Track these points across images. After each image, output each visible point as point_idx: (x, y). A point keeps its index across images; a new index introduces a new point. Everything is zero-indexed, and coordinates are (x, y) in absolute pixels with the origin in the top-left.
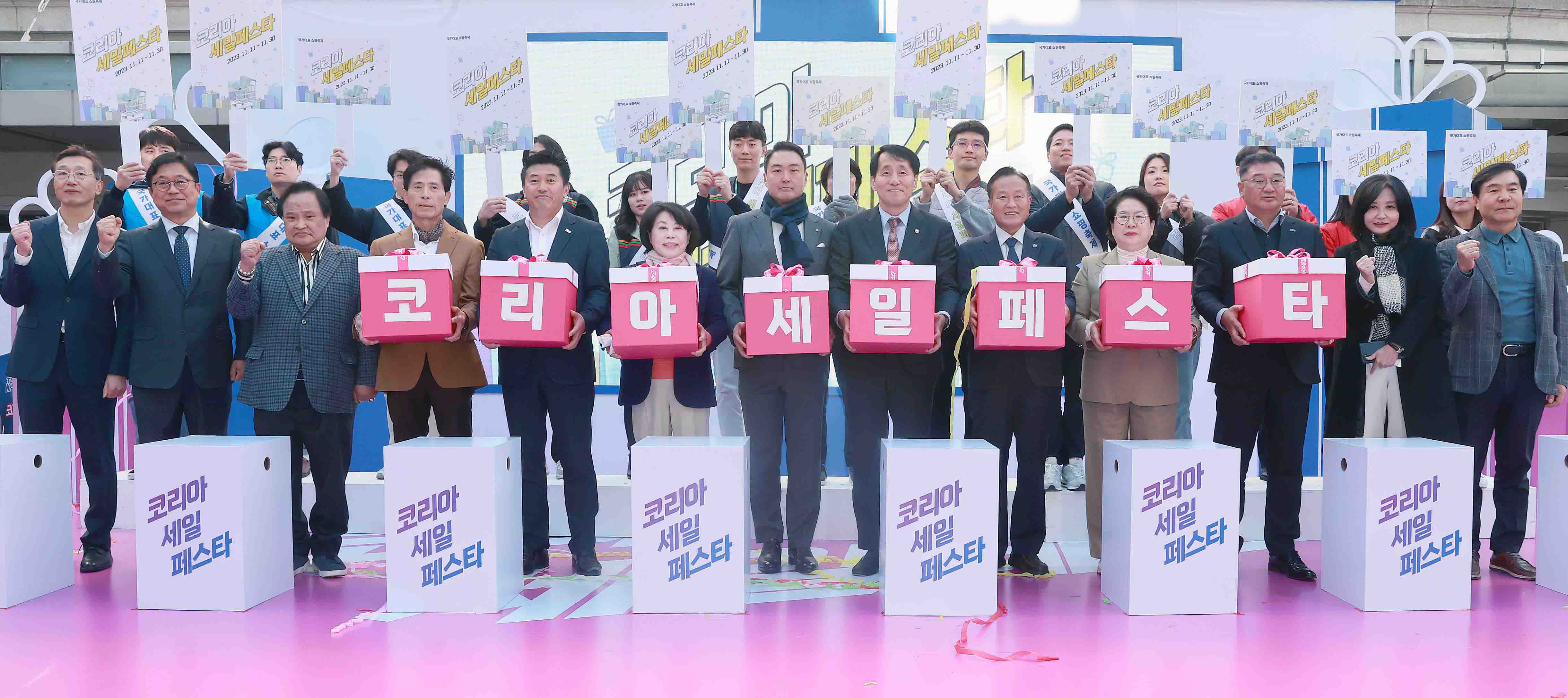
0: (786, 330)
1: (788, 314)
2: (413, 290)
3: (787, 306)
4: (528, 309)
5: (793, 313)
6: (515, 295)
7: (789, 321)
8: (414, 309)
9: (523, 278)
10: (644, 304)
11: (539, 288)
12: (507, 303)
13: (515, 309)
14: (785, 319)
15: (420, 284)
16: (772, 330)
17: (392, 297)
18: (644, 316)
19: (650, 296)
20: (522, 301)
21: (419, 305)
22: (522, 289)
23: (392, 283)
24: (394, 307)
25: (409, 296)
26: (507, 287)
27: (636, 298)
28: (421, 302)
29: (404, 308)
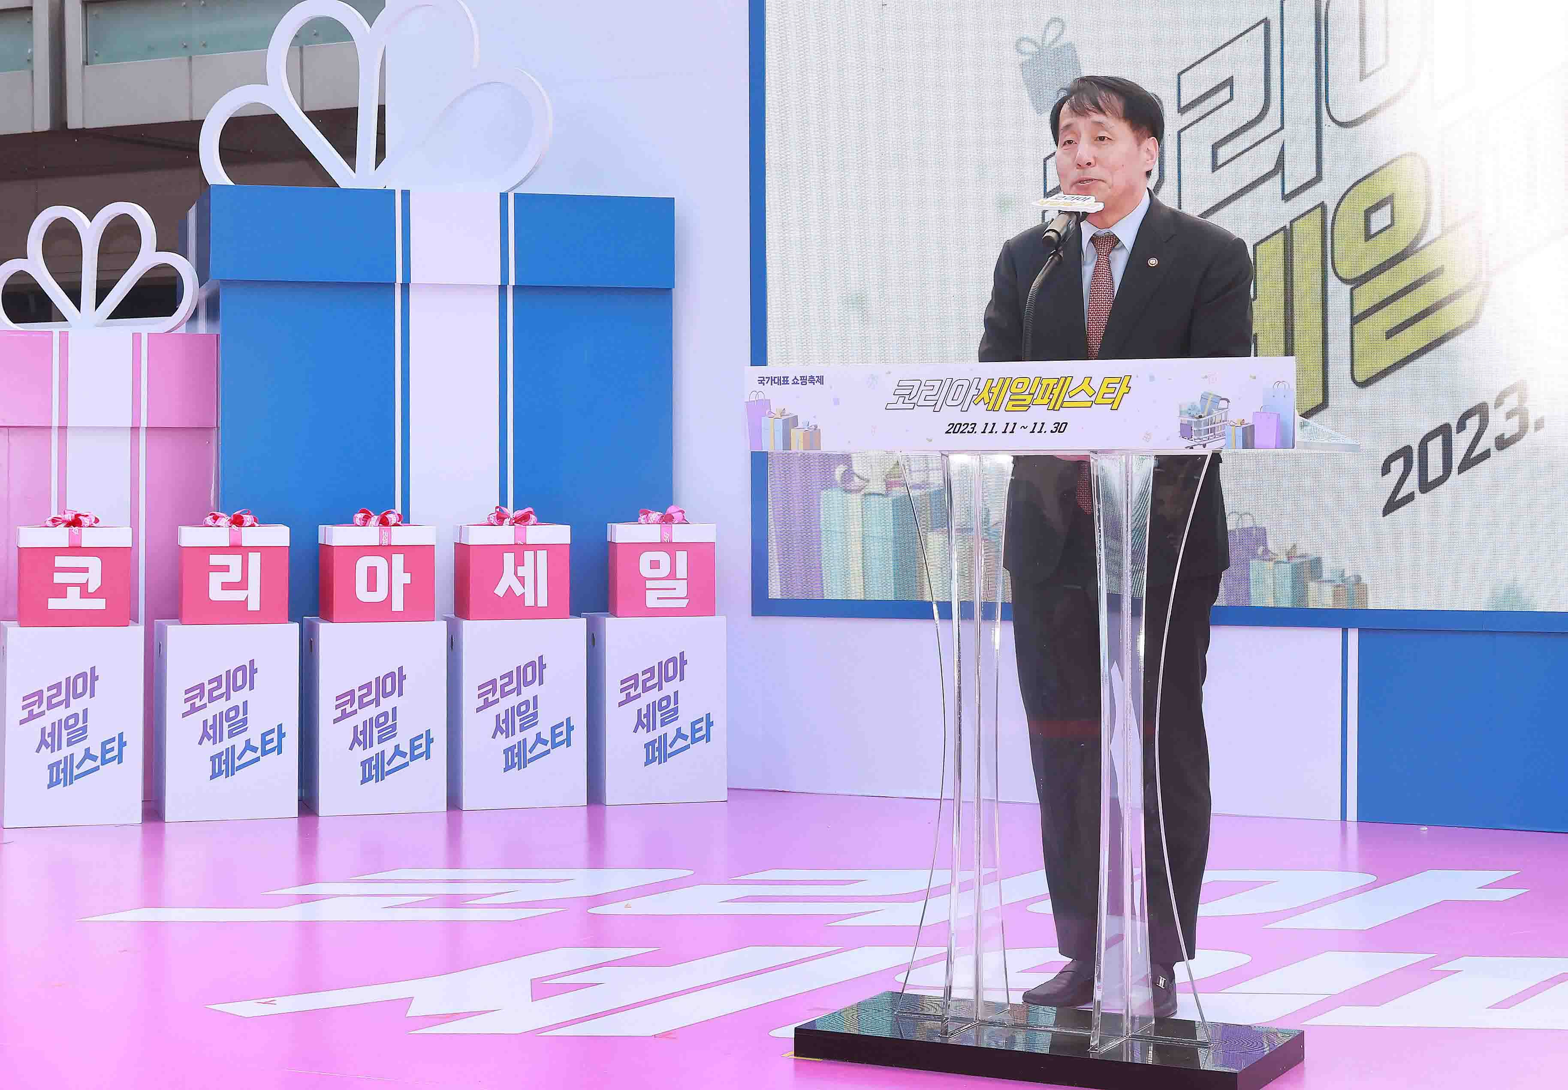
0: (518, 590)
1: (521, 571)
2: (85, 570)
3: (519, 562)
4: (243, 585)
5: (526, 571)
6: (225, 569)
7: (522, 580)
8: (85, 594)
9: (235, 548)
10: (372, 572)
11: (255, 559)
12: (216, 580)
13: (226, 586)
14: (517, 577)
15: (94, 564)
16: (500, 591)
17: (59, 578)
18: (372, 586)
19: (380, 562)
20: (235, 576)
21: (92, 589)
22: (234, 561)
23: (60, 561)
24: (61, 591)
25: (80, 578)
26: (215, 560)
27: (363, 564)
28: (95, 584)
29: (73, 593)
